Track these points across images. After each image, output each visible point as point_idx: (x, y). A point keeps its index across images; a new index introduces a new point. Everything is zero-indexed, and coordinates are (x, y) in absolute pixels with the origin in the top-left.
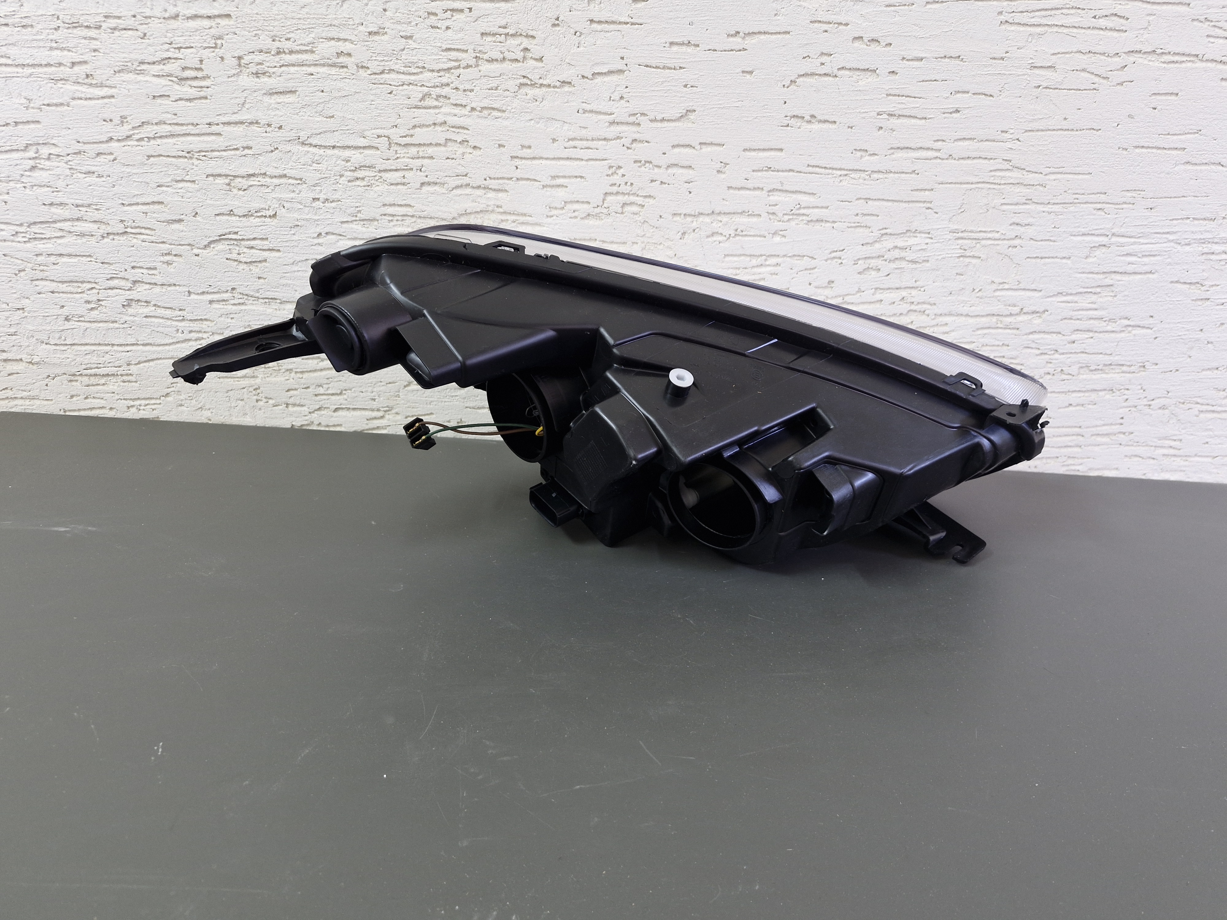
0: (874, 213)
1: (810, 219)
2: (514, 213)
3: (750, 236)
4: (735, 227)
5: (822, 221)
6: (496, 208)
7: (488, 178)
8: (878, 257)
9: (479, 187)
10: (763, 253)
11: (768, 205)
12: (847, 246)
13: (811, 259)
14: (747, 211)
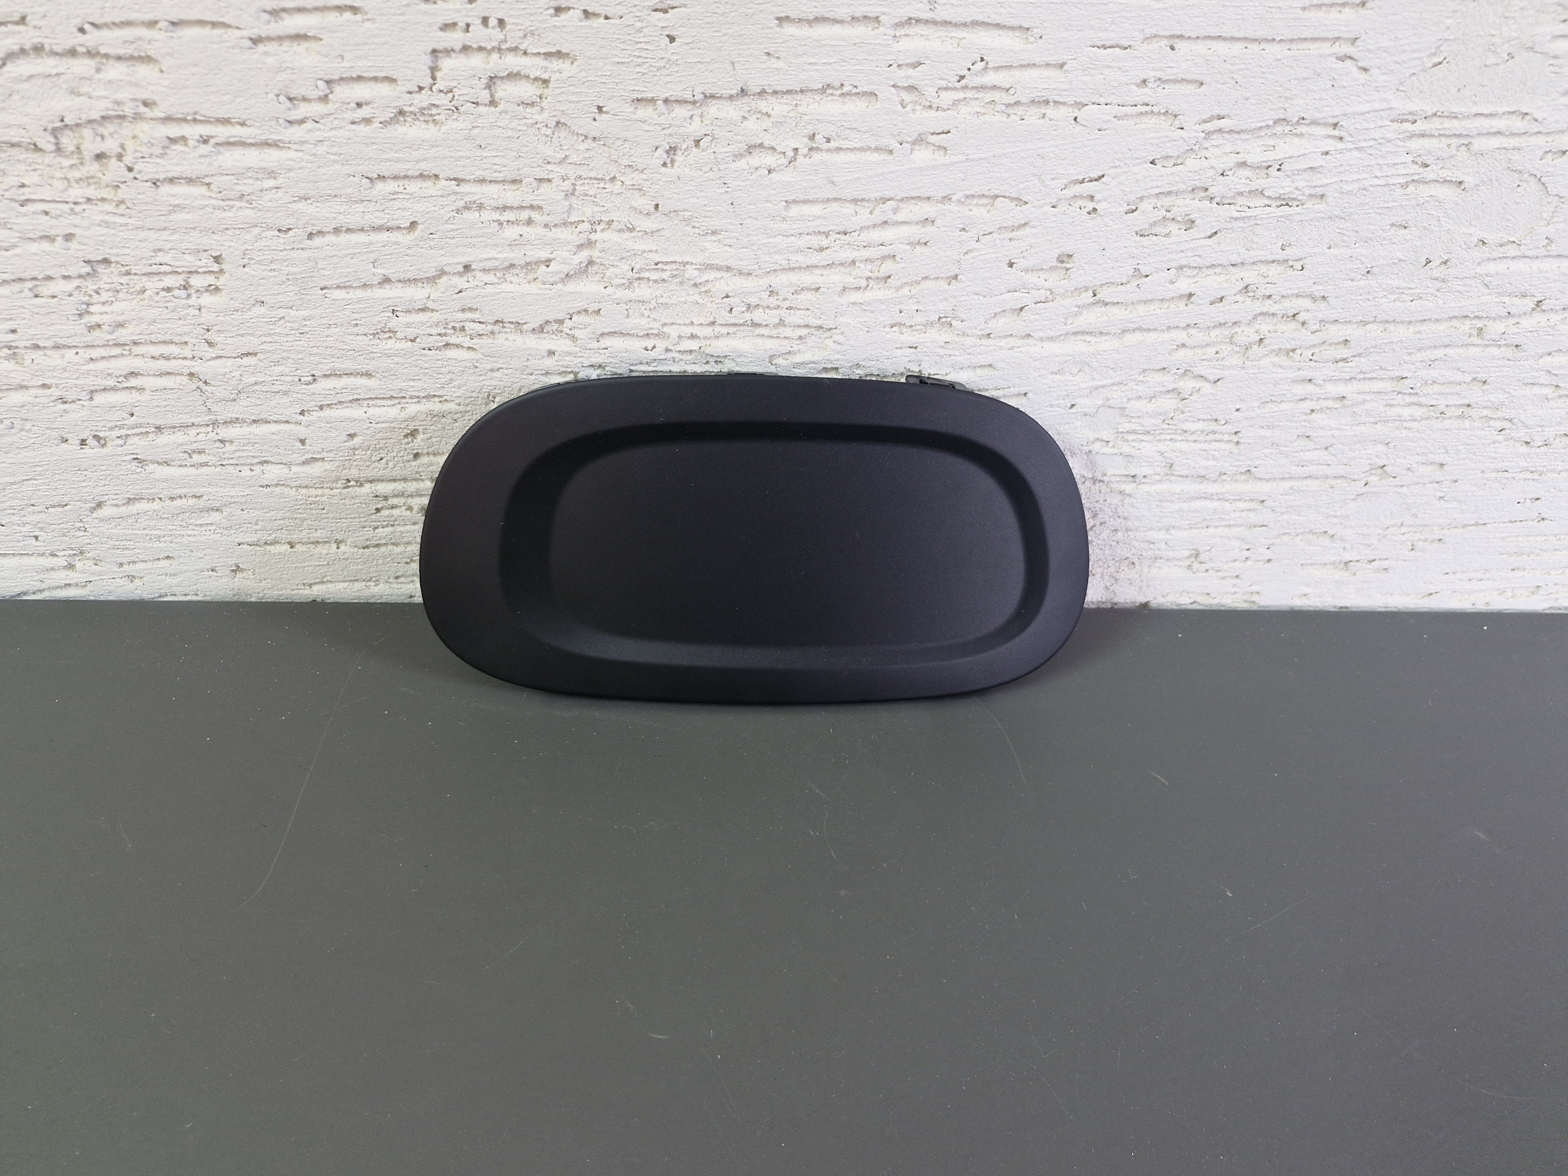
0: (1190, 77)
1: (1012, 100)
2: (195, 120)
3: (852, 150)
4: (810, 130)
5: (1047, 102)
6: (143, 109)
7: (87, 27)
8: (1193, 190)
9: (72, 53)
10: (887, 194)
11: (895, 65)
12: (1112, 167)
13: (1014, 204)
14: (837, 84)
